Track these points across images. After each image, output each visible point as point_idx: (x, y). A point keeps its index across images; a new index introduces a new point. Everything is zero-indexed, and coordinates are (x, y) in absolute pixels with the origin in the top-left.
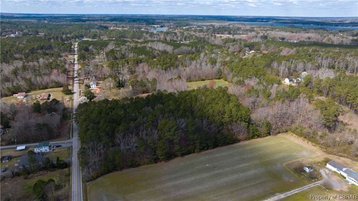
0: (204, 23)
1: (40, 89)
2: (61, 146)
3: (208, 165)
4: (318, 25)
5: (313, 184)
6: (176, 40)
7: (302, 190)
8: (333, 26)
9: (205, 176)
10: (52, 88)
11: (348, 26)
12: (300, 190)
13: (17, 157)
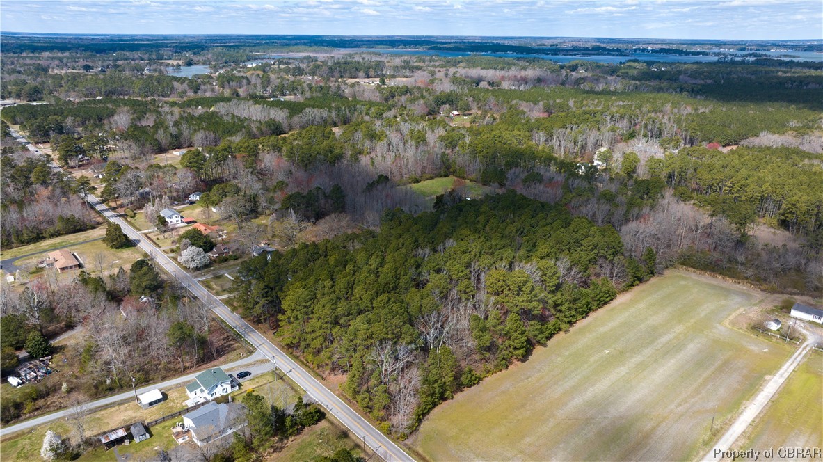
0: (282, 52)
1: (23, 243)
2: (250, 374)
3: (607, 352)
4: (522, 53)
5: (801, 349)
6: (262, 94)
7: (795, 364)
8: (548, 54)
9: (623, 373)
10: (57, 236)
11: (575, 55)
12: (793, 362)
13: (161, 422)
